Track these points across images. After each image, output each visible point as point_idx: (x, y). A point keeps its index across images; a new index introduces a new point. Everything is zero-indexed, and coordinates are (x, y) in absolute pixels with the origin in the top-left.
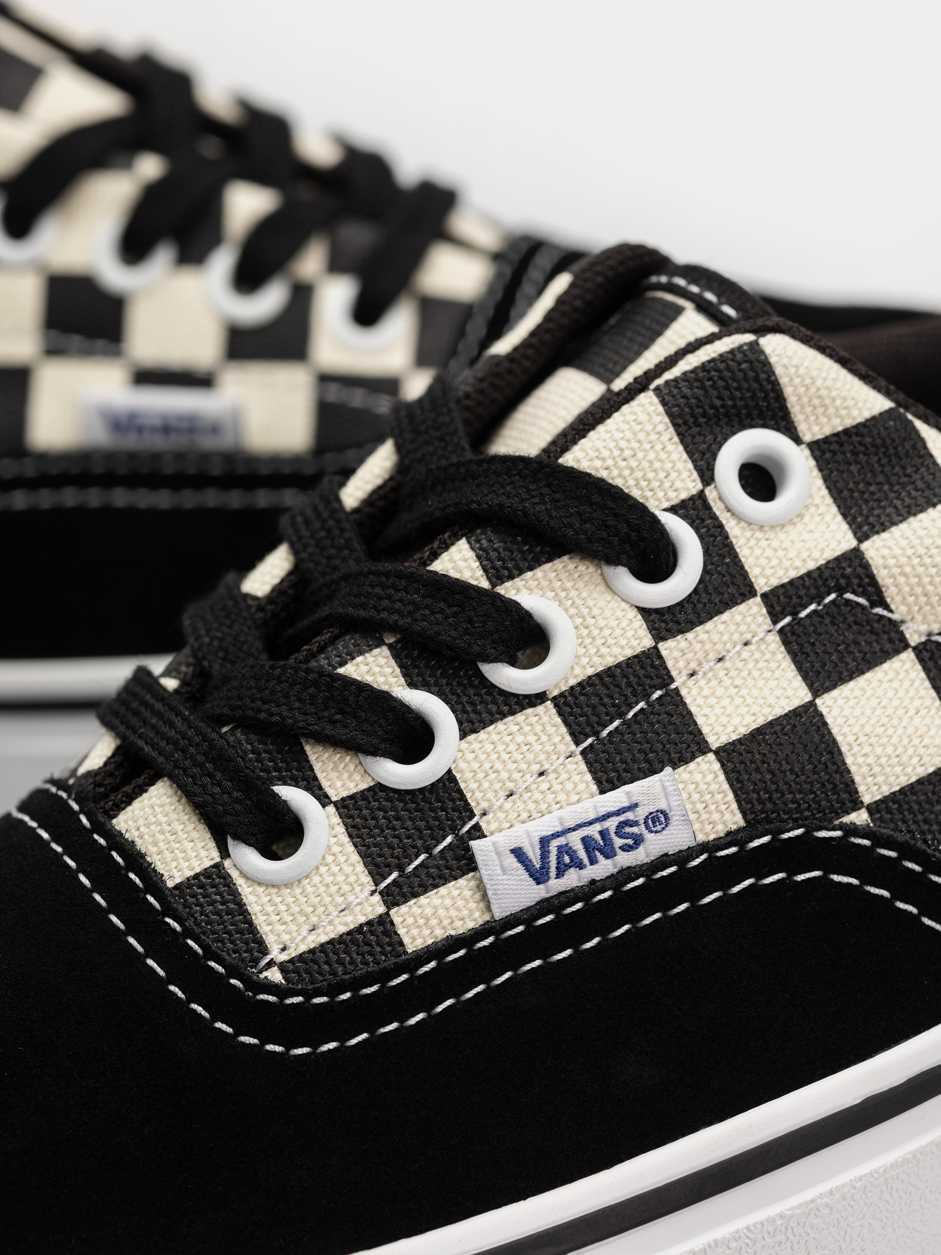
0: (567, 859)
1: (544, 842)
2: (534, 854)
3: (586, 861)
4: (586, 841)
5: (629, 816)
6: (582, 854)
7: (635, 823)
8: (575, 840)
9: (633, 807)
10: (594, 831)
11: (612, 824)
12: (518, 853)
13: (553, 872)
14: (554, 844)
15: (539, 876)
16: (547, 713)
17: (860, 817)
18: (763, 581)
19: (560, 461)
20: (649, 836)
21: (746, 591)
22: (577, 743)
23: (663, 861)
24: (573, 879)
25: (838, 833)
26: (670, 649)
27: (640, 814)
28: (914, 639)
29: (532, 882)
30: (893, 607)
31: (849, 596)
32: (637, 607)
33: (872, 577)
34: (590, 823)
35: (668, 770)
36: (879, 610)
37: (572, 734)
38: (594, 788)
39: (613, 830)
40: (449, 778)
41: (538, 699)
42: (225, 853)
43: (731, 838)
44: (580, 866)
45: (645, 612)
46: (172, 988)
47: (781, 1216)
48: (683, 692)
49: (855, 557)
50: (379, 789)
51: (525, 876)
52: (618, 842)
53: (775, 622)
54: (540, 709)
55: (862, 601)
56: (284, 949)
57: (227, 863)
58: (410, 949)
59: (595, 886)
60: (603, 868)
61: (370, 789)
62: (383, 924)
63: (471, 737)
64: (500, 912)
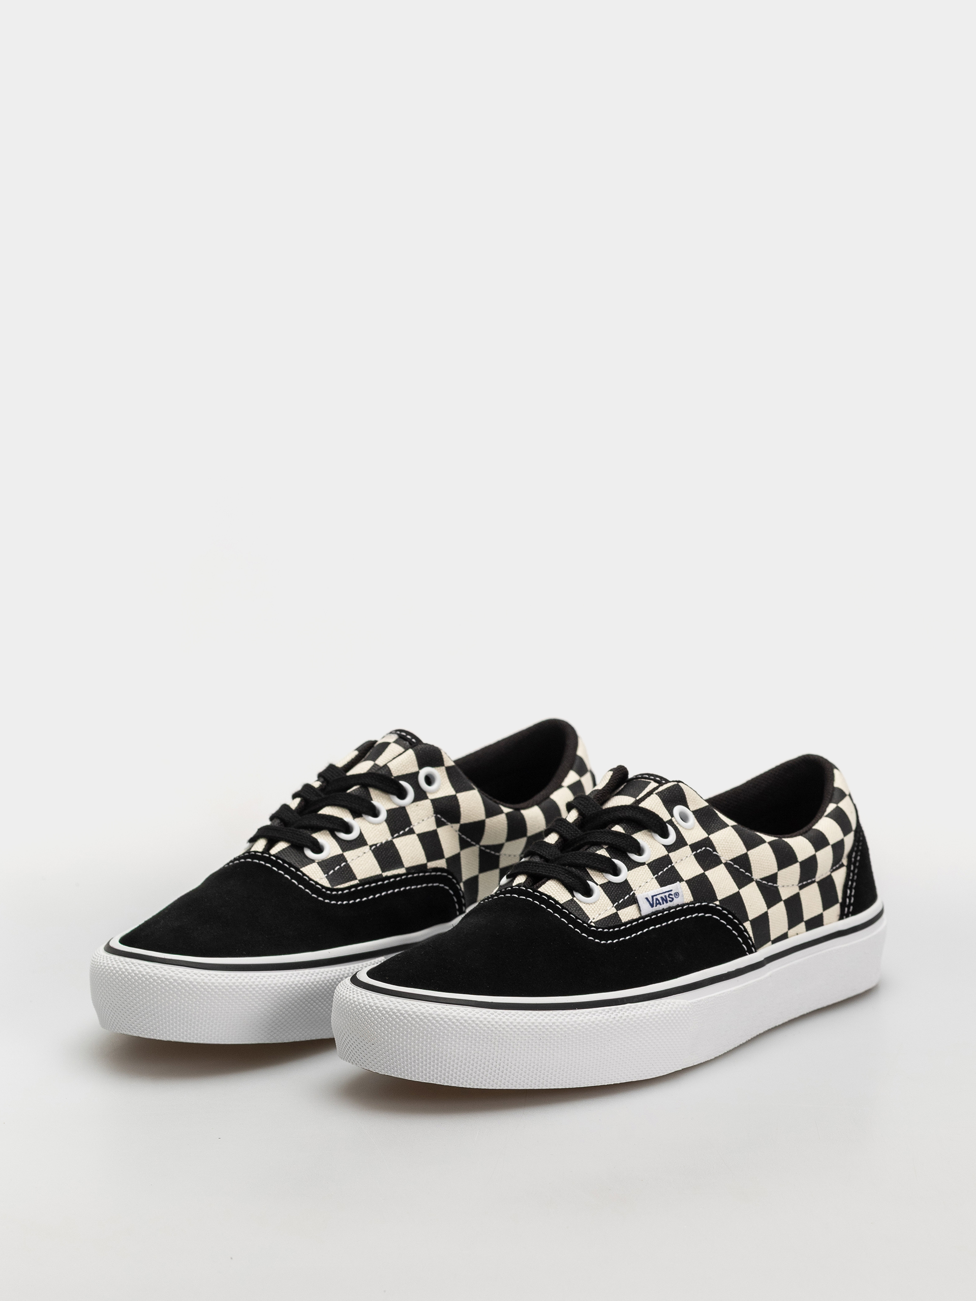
0: (658, 902)
1: (653, 897)
2: (650, 900)
3: (662, 903)
4: (662, 898)
5: (670, 893)
6: (661, 901)
7: (672, 895)
8: (658, 897)
9: (671, 890)
10: (663, 895)
11: (667, 894)
12: (647, 899)
13: (655, 905)
14: (655, 898)
15: (652, 906)
16: (646, 867)
17: (718, 903)
18: (689, 842)
19: (640, 805)
20: (675, 899)
21: (686, 844)
22: (654, 876)
23: (678, 906)
24: (660, 907)
25: (714, 905)
26: (671, 855)
27: (672, 893)
28: (723, 861)
29: (650, 906)
30: (718, 852)
31: (708, 848)
32: (663, 845)
33: (713, 844)
34: (662, 893)
35: (678, 882)
36: (715, 853)
37: (653, 873)
38: (659, 887)
39: (667, 896)
40: (626, 881)
41: (643, 864)
42: (573, 896)
43: (691, 903)
44: (661, 905)
45: (665, 846)
46: (570, 925)
47: (714, 997)
48: (675, 866)
49: (708, 839)
50: (609, 882)
51: (649, 905)
52: (668, 899)
53: (693, 852)
54: (644, 866)
55: (711, 850)
56: (594, 919)
57: (575, 899)
58: (623, 922)
59: (664, 910)
60: (665, 906)
61: (607, 883)
62: (616, 915)
63: (630, 871)
64: (644, 913)
